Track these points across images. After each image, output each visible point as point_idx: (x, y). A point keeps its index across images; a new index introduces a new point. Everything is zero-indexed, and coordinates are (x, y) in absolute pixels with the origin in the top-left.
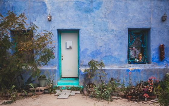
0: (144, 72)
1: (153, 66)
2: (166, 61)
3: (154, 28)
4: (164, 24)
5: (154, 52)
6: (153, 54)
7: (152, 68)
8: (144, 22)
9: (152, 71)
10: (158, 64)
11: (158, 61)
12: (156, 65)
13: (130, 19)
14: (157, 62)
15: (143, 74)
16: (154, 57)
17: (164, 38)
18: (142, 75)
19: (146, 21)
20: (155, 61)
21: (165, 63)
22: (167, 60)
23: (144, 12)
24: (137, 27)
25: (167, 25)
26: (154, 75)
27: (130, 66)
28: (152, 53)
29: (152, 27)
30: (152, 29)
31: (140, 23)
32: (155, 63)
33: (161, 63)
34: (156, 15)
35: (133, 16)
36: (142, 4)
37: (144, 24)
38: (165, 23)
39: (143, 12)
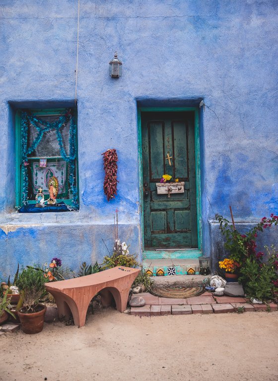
0: (49, 238)
1: (86, 217)
2: (127, 200)
3: (87, 101)
4: (118, 86)
5: (88, 174)
6: (86, 179)
7: (79, 223)
8: (56, 83)
9: (74, 232)
10: (99, 211)
11: (101, 201)
12: (93, 215)
13: (14, 75)
14: (99, 205)
15: (47, 242)
16: (89, 190)
17: (119, 129)
18: (42, 245)
19: (62, 80)
20: (92, 203)
21: (121, 208)
22: (129, 197)
23: (56, 51)
24: (35, 99)
25: (126, 89)
26: (80, 247)
27: (12, 219)
28: (83, 178)
29: (83, 95)
30: (82, 103)
31: (43, 84)
32: (93, 207)
33: (109, 207)
34: (94, 61)
35: (22, 63)
36: (52, 27)
37: (56, 86)
38: (121, 84)
39: (54, 50)
